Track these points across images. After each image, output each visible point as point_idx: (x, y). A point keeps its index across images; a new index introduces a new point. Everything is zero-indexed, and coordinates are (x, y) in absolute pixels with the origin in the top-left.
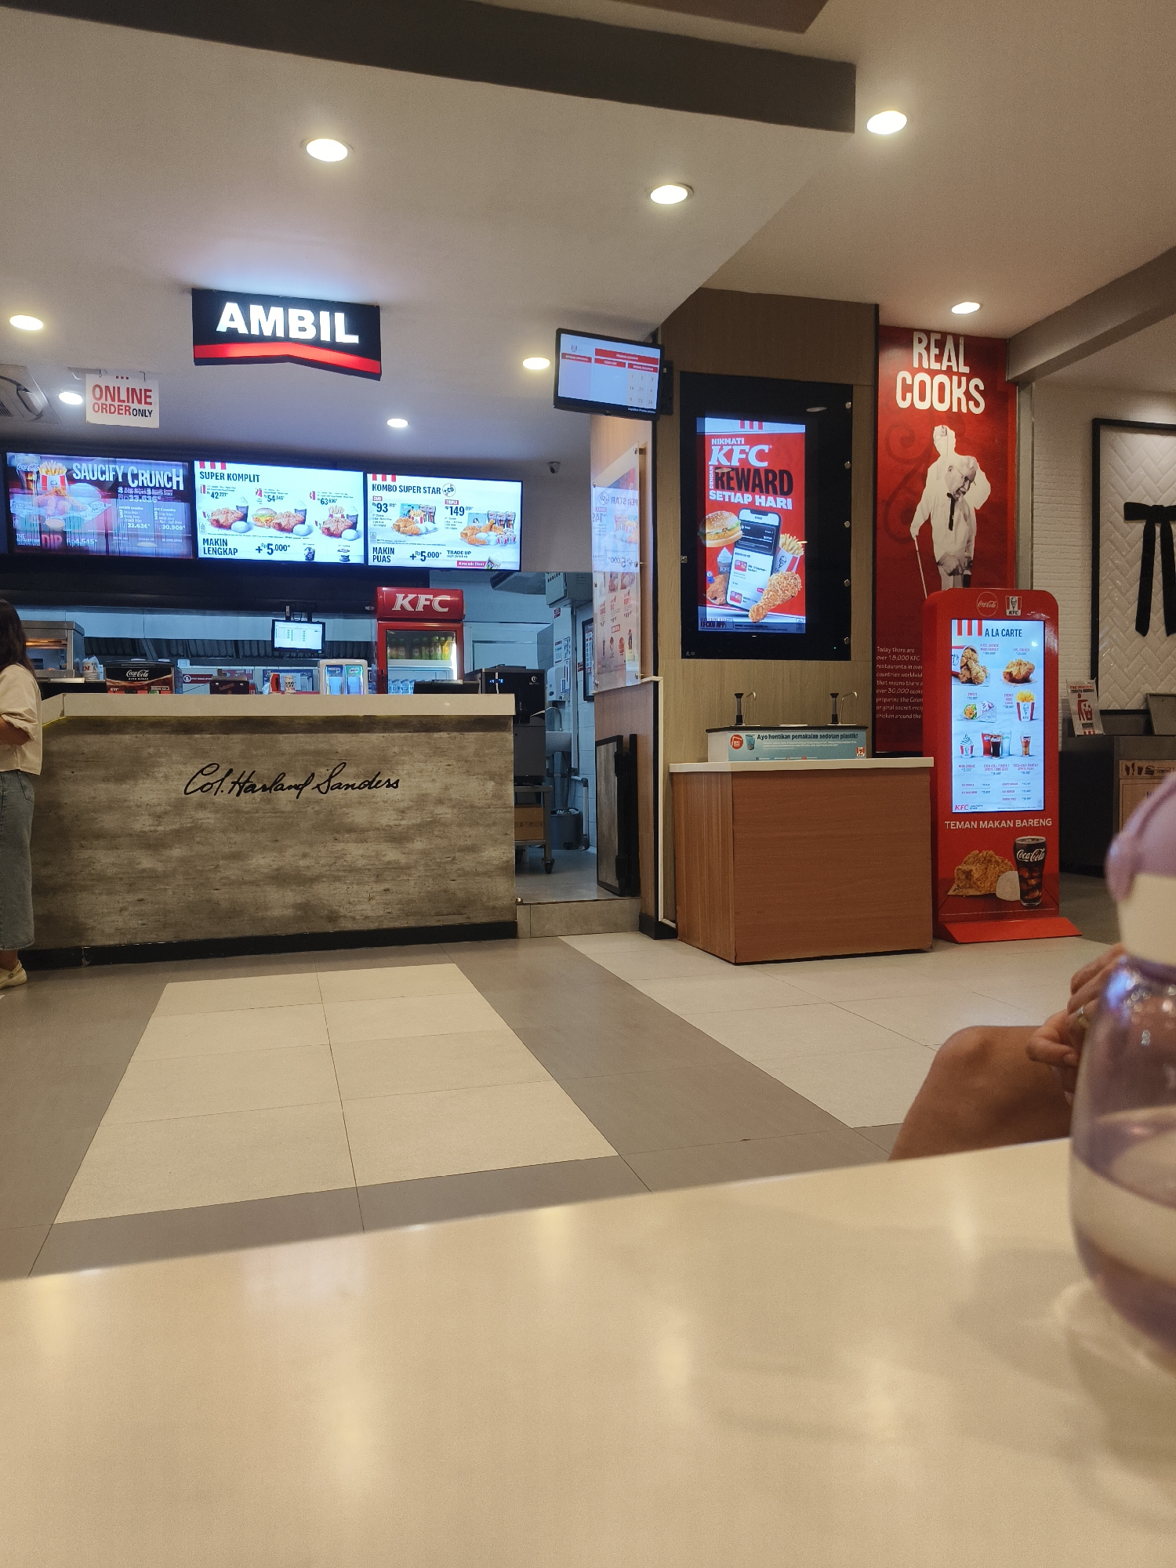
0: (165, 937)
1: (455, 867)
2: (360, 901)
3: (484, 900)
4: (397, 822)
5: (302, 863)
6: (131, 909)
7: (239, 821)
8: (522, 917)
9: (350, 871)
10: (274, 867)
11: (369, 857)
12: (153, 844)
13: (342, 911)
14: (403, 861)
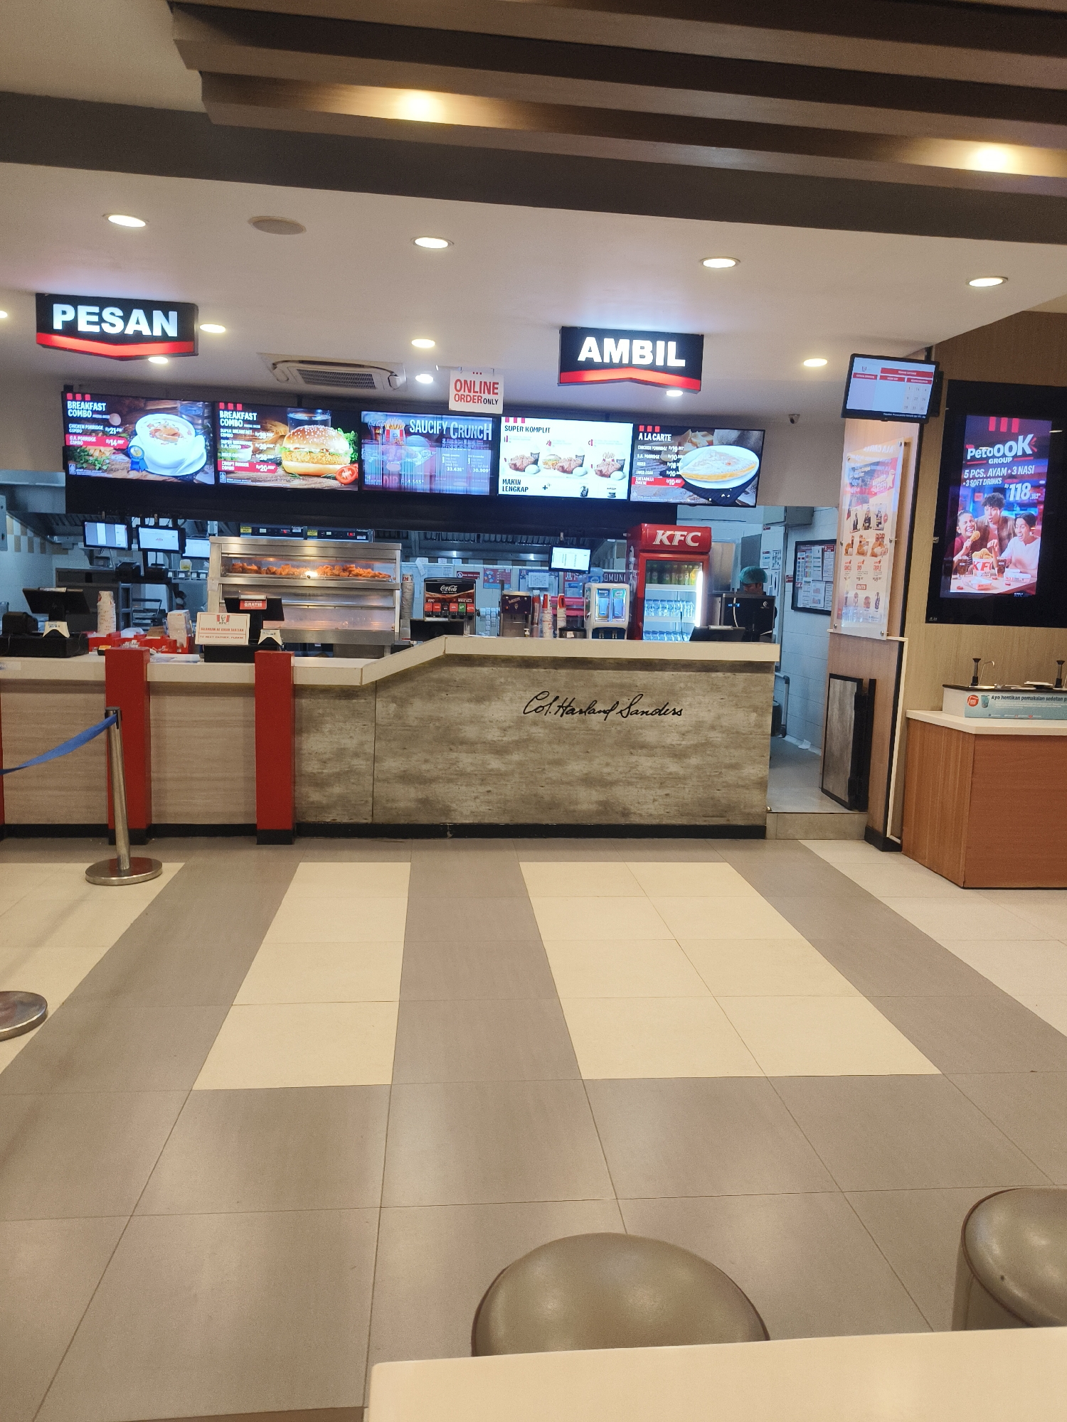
0: (504, 820)
1: (721, 780)
2: (647, 802)
3: (742, 807)
4: (679, 742)
5: (606, 770)
6: (482, 797)
7: (561, 735)
8: (770, 823)
9: (641, 778)
10: (585, 772)
11: (655, 768)
12: (500, 750)
13: (633, 809)
14: (681, 773)
